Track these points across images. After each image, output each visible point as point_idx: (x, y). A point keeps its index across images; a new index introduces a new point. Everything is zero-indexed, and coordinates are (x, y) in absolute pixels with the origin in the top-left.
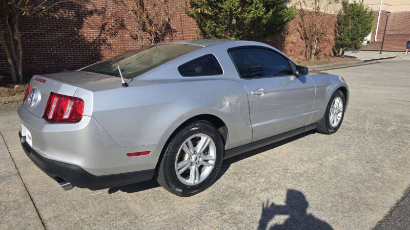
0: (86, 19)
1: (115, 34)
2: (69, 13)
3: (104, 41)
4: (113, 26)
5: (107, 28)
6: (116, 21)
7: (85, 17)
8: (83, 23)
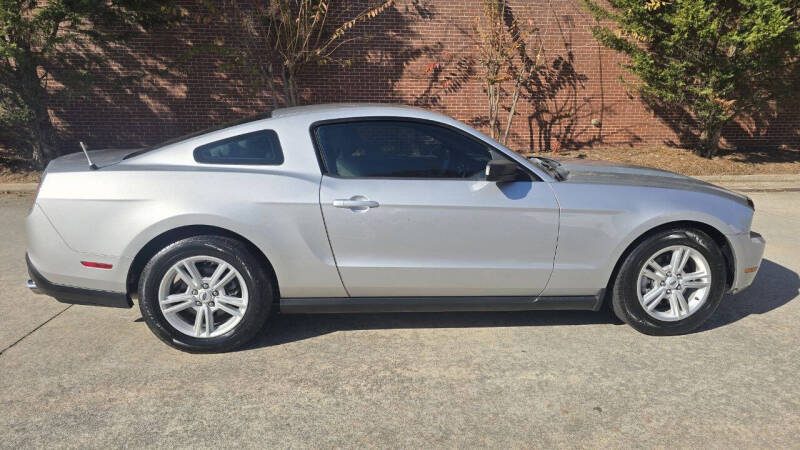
0: (408, 64)
1: (455, 87)
2: (382, 56)
3: (434, 100)
4: (453, 75)
5: (442, 78)
6: (459, 64)
7: (406, 61)
8: (402, 71)
